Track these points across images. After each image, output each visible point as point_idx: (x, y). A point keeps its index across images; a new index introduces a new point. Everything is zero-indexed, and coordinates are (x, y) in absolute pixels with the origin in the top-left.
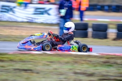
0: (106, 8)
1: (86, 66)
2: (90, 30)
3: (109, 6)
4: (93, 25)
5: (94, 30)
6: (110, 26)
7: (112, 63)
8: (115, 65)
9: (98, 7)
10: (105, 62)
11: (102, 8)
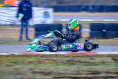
10: (68, 61)
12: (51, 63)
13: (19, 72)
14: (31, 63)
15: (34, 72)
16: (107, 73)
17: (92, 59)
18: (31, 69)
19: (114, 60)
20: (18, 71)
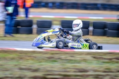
0: (50, 5)
1: (31, 61)
2: (35, 27)
3: (53, 3)
4: (38, 21)
5: (38, 27)
6: (55, 22)
7: (57, 59)
8: (59, 60)
9: (43, 4)
10: (49, 58)
11: (46, 5)
12: (33, 59)
13: (5, 68)
14: (13, 59)
15: (21, 69)
16: (95, 71)
17: (72, 57)
18: (16, 65)
19: (94, 58)
20: (3, 67)
